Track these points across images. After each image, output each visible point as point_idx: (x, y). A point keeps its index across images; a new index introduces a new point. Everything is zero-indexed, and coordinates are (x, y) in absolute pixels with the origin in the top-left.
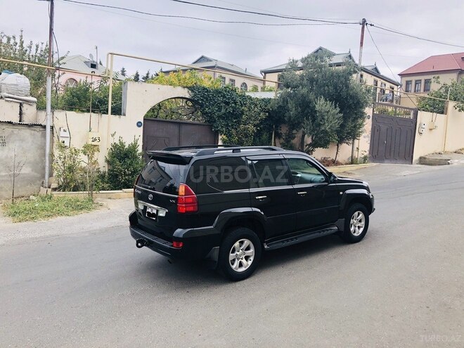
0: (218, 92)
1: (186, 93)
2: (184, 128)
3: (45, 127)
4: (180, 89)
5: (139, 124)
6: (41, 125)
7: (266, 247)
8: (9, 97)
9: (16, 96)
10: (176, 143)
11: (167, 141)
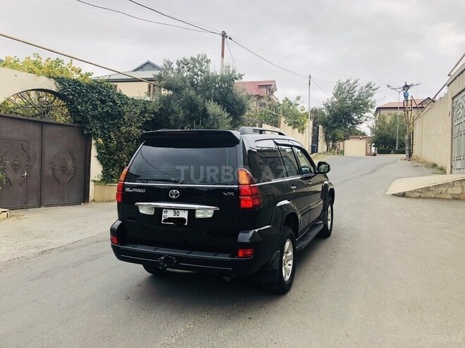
1: (52, 85)
2: (48, 130)
4: (44, 78)
10: (37, 148)
11: (25, 145)
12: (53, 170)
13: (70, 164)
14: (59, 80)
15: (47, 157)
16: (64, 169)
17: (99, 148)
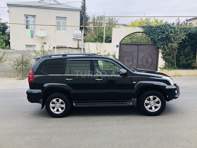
0: (158, 27)
1: (141, 30)
2: (141, 47)
3: (81, 49)
4: (137, 28)
5: (117, 46)
6: (80, 48)
7: (74, 104)
8: (74, 39)
9: (76, 38)
10: (136, 54)
11: (131, 53)
12: (142, 62)
13: (150, 60)
14: (143, 27)
15: (140, 57)
16: (147, 62)
17: (163, 53)
